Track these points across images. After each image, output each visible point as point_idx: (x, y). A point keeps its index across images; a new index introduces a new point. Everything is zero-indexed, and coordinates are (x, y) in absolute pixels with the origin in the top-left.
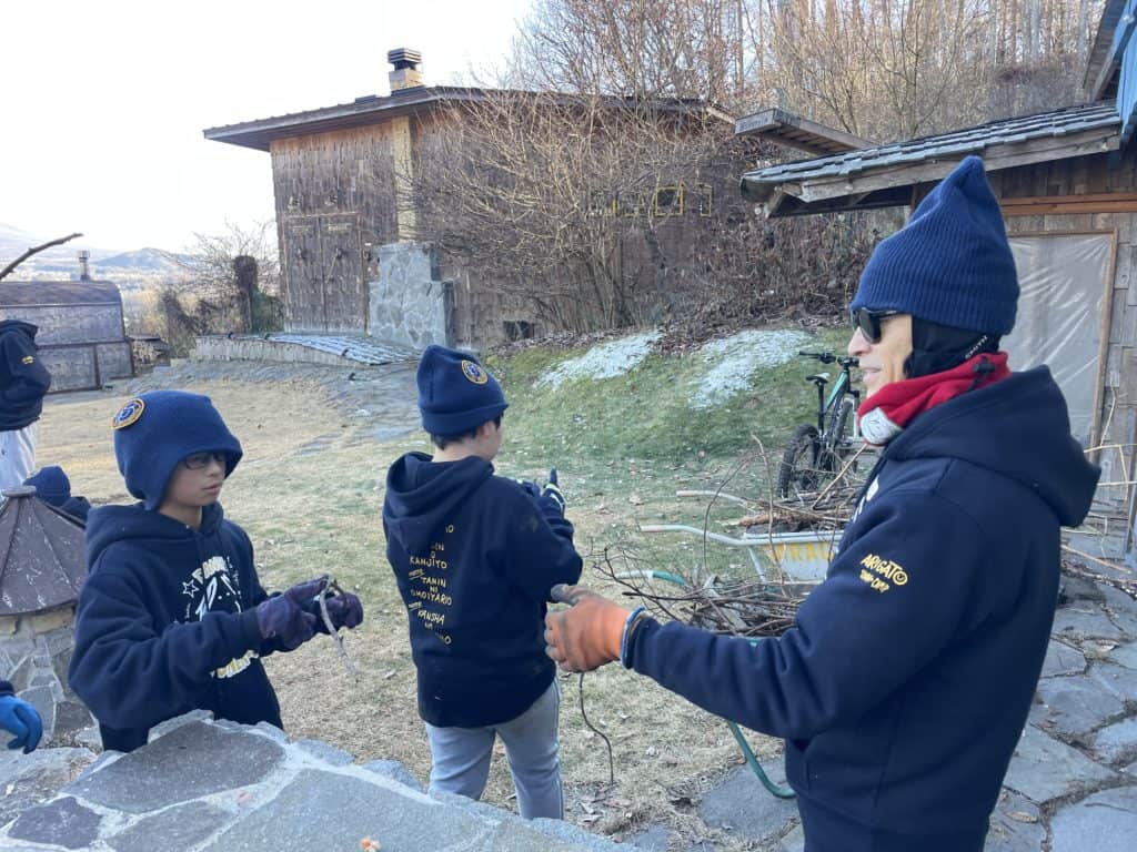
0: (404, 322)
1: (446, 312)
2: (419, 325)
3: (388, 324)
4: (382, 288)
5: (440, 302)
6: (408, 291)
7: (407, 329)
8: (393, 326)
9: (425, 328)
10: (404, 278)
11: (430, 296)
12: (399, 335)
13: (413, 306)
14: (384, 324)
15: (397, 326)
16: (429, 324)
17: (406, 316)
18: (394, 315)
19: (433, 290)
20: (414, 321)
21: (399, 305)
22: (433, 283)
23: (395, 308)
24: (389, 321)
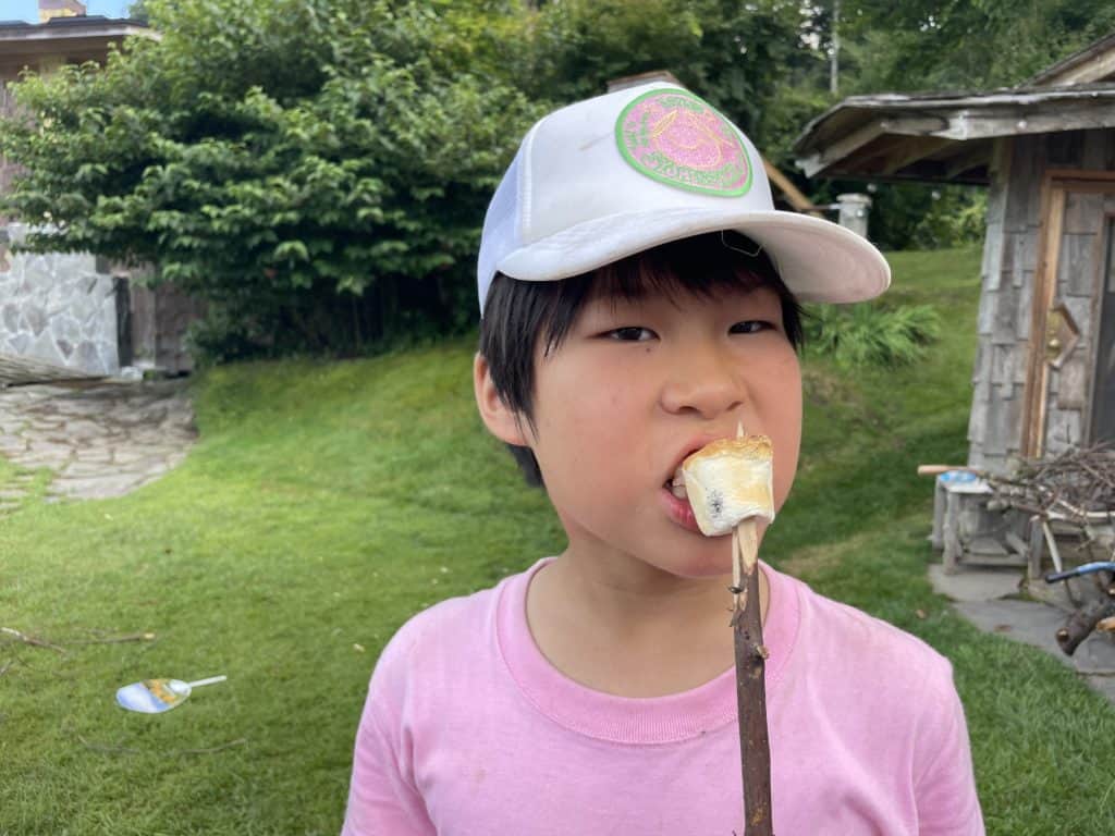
0: (49, 329)
1: (119, 316)
2: (74, 333)
3: (21, 332)
4: (13, 280)
5: (109, 303)
6: (58, 286)
7: (54, 339)
8: (31, 334)
9: (84, 337)
10: (51, 267)
11: (94, 293)
12: (39, 346)
13: (64, 309)
14: (14, 330)
15: (37, 334)
16: (91, 332)
17: (51, 320)
18: (31, 319)
19: (98, 287)
20: (66, 327)
21: (40, 305)
22: (98, 276)
23: (34, 308)
24: (23, 326)
